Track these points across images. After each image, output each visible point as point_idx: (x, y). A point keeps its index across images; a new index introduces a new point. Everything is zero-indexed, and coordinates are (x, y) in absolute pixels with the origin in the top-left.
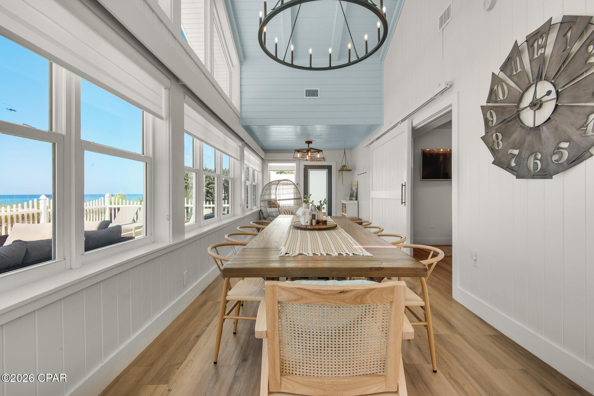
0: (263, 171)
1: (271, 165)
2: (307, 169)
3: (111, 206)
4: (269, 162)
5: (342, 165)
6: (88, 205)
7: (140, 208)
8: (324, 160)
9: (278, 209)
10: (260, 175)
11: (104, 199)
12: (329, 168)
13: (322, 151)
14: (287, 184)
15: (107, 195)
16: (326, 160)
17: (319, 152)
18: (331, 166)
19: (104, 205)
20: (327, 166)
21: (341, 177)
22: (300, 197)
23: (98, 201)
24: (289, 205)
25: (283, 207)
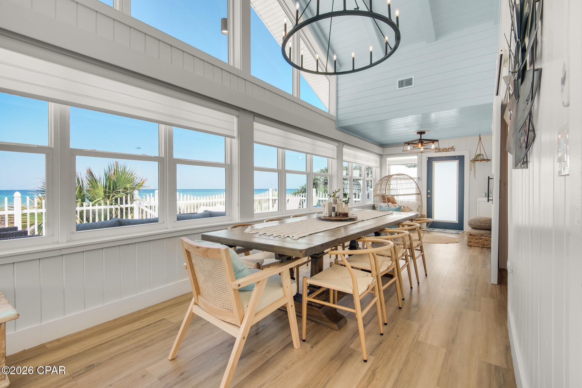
0: (381, 166)
1: (389, 159)
2: (430, 161)
3: (273, 198)
4: (388, 156)
5: (476, 155)
6: (256, 197)
7: (305, 200)
8: (453, 150)
9: (388, 204)
10: (378, 170)
11: (269, 193)
12: (461, 159)
13: (437, 141)
14: (404, 179)
15: (271, 190)
16: (455, 150)
17: (433, 143)
18: (463, 157)
19: (269, 196)
20: (458, 156)
21: (473, 169)
22: (419, 193)
23: (265, 193)
24: (408, 201)
25: (401, 202)
